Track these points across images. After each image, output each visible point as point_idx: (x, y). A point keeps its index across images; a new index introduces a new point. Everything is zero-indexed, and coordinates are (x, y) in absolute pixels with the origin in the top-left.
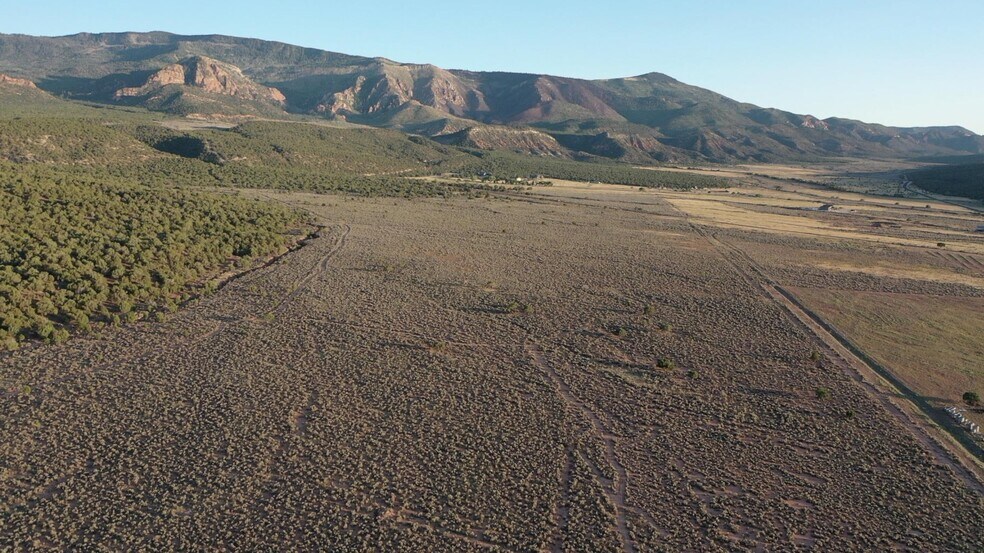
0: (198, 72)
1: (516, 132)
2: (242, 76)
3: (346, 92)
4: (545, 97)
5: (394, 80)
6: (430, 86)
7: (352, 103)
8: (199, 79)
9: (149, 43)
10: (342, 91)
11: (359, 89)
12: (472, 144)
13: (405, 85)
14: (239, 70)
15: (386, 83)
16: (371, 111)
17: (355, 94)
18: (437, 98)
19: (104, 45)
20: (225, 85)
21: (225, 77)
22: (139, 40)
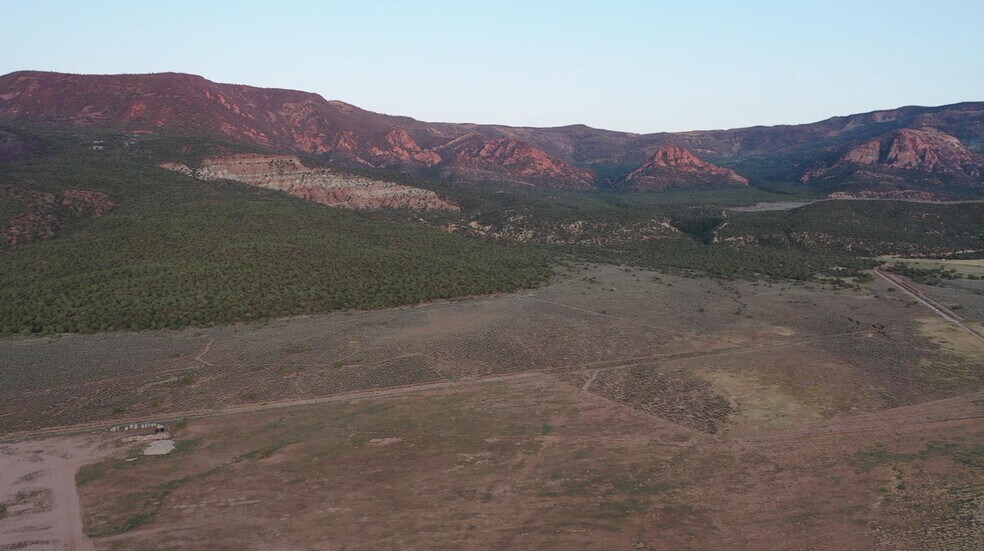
0: (894, 147)
9: (893, 119)
19: (850, 126)
20: (923, 158)
21: (925, 150)
22: (884, 118)
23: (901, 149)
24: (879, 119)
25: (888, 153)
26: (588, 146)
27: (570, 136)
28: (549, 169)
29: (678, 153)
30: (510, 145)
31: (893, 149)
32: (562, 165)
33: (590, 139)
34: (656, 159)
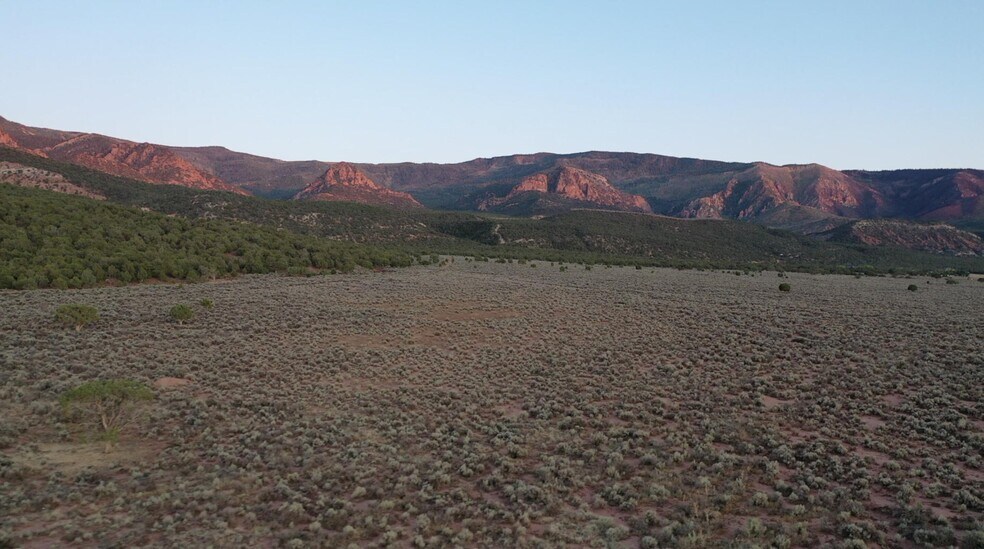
0: (561, 181)
1: (920, 227)
2: (607, 185)
3: (715, 196)
4: (966, 194)
5: (772, 183)
6: (815, 186)
7: (720, 208)
8: (560, 187)
9: (532, 163)
10: (711, 195)
11: (729, 193)
12: (856, 239)
13: (784, 188)
14: (604, 180)
15: (761, 185)
16: (741, 216)
17: (724, 198)
18: (822, 200)
19: (494, 167)
20: (586, 193)
21: (587, 185)
22: (524, 161)
23: (567, 182)
24: (520, 162)
25: (556, 187)
26: (231, 169)
27: (209, 158)
28: (198, 182)
29: (351, 174)
30: (147, 150)
31: (560, 182)
32: (213, 180)
33: (232, 162)
34: (328, 178)
